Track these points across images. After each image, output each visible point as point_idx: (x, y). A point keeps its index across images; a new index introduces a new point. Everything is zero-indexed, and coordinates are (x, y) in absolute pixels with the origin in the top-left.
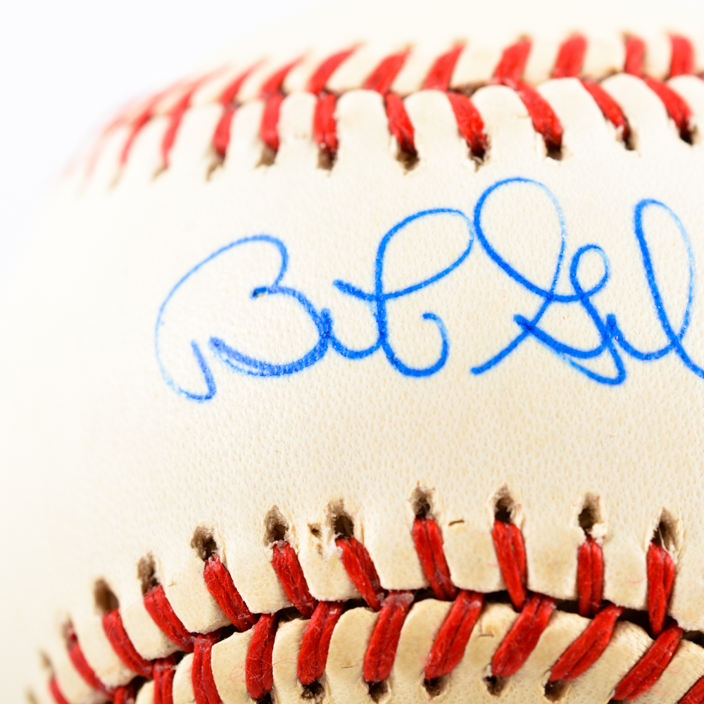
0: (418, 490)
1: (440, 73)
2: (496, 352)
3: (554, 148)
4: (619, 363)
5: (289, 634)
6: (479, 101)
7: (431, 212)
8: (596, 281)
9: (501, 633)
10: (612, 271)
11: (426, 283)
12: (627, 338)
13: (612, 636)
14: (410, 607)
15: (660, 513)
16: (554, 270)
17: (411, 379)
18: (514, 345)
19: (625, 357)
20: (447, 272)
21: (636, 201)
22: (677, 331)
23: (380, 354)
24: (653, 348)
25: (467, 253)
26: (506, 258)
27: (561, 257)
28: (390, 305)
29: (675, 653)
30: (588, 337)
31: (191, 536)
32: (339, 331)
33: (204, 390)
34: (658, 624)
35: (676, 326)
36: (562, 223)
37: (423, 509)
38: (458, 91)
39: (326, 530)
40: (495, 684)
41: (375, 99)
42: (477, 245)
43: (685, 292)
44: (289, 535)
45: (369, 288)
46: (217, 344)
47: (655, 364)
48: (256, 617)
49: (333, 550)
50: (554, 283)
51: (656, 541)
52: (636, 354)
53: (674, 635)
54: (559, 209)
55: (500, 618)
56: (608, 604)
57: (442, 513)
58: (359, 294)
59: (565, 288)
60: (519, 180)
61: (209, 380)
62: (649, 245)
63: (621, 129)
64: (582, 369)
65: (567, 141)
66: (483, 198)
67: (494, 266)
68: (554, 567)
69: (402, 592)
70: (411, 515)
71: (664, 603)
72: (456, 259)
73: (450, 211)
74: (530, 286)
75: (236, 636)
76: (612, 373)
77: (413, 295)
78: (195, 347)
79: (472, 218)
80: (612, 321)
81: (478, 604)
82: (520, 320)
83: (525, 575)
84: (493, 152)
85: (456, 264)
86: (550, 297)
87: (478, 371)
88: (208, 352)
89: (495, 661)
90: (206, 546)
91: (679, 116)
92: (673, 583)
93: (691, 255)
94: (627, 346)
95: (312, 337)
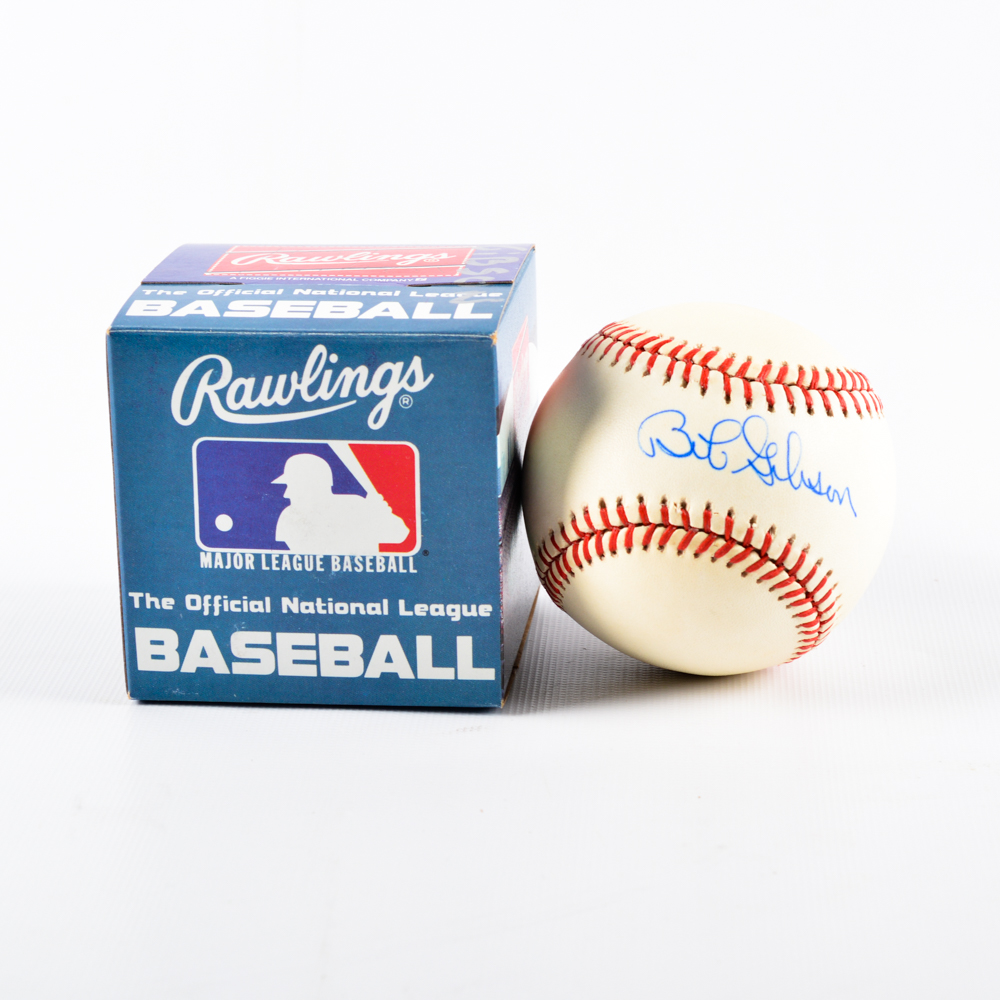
0: (707, 501)
1: (742, 371)
2: (740, 468)
3: (771, 408)
4: (773, 480)
5: (659, 531)
6: (752, 386)
7: (731, 420)
8: (773, 454)
9: (720, 546)
10: (778, 452)
11: (725, 442)
12: (777, 473)
13: (750, 555)
14: (696, 533)
15: (772, 524)
16: (762, 448)
17: (714, 470)
18: (745, 467)
19: (775, 479)
20: (731, 440)
21: (790, 431)
22: (791, 474)
23: (707, 460)
24: (783, 478)
25: (738, 436)
26: (749, 441)
27: (765, 444)
28: (713, 446)
29: (765, 563)
30: (765, 469)
31: (637, 495)
32: (697, 449)
33: (651, 453)
34: (763, 554)
36: (767, 434)
37: (708, 507)
38: (746, 380)
39: (679, 505)
40: (713, 560)
41: (721, 375)
42: (742, 434)
43: (797, 462)
44: (667, 503)
45: (708, 439)
46: (658, 441)
47: (783, 482)
48: (650, 524)
49: (679, 511)
50: (761, 452)
51: (769, 532)
52: (778, 478)
53: (766, 559)
54: (767, 429)
55: (721, 543)
56: (751, 546)
57: (713, 509)
58: (704, 439)
59: (763, 454)
60: (759, 416)
61: (654, 451)
62: (790, 447)
63: (791, 405)
64: (762, 479)
65: (775, 406)
66: (747, 420)
67: (745, 442)
68: (740, 532)
69: (696, 528)
70: (704, 508)
71: (766, 549)
72: (735, 437)
73: (736, 421)
74: (754, 451)
75: (643, 527)
76: (770, 481)
77: (721, 445)
78: (651, 439)
79: (742, 426)
80: (774, 467)
81: (716, 537)
82: (749, 461)
83: (731, 532)
84: (753, 404)
85: (735, 439)
86: (759, 456)
87: (734, 472)
88: (655, 442)
89: (716, 554)
90: (641, 499)
91: (809, 404)
92: (770, 544)
93: (801, 452)
94: (776, 475)
95: (688, 449)
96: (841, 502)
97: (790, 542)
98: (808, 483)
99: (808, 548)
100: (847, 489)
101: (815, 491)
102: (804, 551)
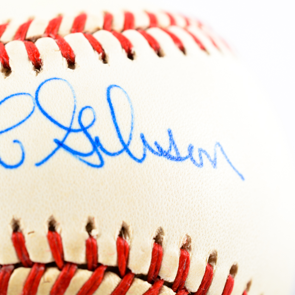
0: (14, 220)
1: (21, 33)
2: (46, 155)
3: (71, 64)
4: (101, 158)
6: (38, 44)
7: (16, 95)
8: (90, 122)
9: (53, 281)
10: (97, 117)
11: (15, 126)
12: (104, 147)
13: (103, 279)
14: (12, 272)
15: (121, 223)
16: (71, 118)
17: (9, 170)
18: (54, 152)
19: (104, 155)
20: (23, 121)
21: (107, 86)
22: (126, 142)
24: (116, 151)
25: (32, 112)
26: (50, 114)
27: (74, 112)
29: (131, 284)
30: (87, 147)
34: (123, 272)
35: (126, 141)
36: (75, 97)
37: (16, 227)
38: (29, 40)
42: (37, 108)
43: (130, 125)
47: (117, 157)
50: (71, 124)
51: (120, 236)
52: (108, 154)
53: (131, 277)
54: (73, 91)
55: (53, 274)
56: (100, 265)
57: (25, 228)
59: (76, 126)
60: (55, 79)
62: (113, 105)
63: (101, 54)
64: (85, 162)
65: (77, 60)
66: (39, 87)
67: (44, 117)
68: (75, 250)
69: (8, 265)
70: (11, 230)
71: (125, 263)
72: (27, 115)
73: (24, 94)
74: (61, 126)
76: (98, 162)
77: (9, 132)
79: (34, 97)
80: (97, 140)
81: (42, 268)
82: (57, 141)
83: (62, 254)
85: (27, 118)
86: (69, 130)
87: (38, 165)
91: (127, 48)
92: (128, 254)
93: (132, 109)
94: (104, 150)
96: (214, 163)
97: (158, 241)
98: (156, 150)
99: (189, 241)
100: (219, 144)
101: (172, 158)
102: (185, 248)
